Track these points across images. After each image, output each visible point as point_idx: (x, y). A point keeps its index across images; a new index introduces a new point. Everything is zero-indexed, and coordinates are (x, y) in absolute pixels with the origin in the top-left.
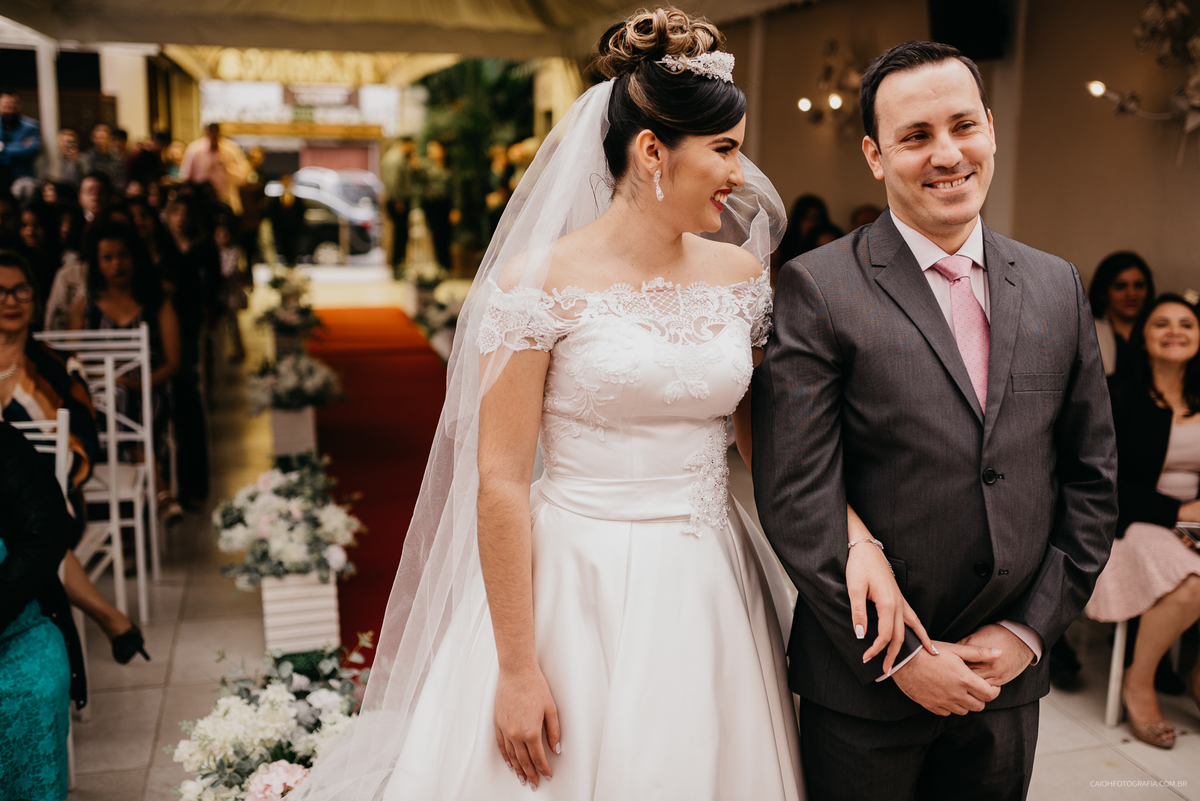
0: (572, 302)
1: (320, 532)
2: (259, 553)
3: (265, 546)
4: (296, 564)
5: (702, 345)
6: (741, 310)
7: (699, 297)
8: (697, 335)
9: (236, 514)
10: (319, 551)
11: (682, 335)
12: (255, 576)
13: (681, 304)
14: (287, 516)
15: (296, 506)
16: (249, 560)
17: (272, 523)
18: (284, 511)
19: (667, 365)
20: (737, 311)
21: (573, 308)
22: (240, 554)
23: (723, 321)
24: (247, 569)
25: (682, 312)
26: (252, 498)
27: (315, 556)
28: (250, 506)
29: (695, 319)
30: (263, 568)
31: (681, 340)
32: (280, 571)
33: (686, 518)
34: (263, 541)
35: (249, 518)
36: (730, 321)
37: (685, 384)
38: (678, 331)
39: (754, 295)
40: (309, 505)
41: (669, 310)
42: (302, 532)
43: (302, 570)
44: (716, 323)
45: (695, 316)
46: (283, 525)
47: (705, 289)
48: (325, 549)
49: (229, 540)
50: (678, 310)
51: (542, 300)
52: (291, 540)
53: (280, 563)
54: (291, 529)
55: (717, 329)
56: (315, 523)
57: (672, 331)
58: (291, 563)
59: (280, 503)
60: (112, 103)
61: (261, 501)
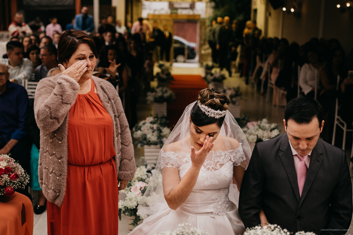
0: (182, 156)
1: (162, 134)
2: (144, 138)
3: (145, 136)
4: (154, 141)
5: (216, 171)
6: (231, 158)
7: (219, 155)
8: (215, 167)
9: (139, 128)
10: (161, 139)
11: (211, 168)
12: (143, 144)
13: (213, 157)
14: (152, 128)
15: (155, 126)
16: (141, 139)
17: (148, 130)
18: (152, 127)
19: (205, 177)
20: (229, 159)
21: (182, 158)
22: (139, 138)
23: (224, 162)
24: (140, 142)
25: (212, 160)
26: (144, 124)
27: (159, 140)
28: (143, 126)
29: (216, 162)
30: (145, 142)
31: (210, 169)
32: (149, 143)
33: (212, 213)
34: (145, 135)
35: (142, 129)
36: (226, 163)
37: (210, 181)
38: (209, 167)
39: (236, 153)
40: (159, 126)
41: (209, 159)
42: (156, 133)
43: (155, 144)
44: (222, 163)
45: (216, 161)
46: (151, 131)
47: (221, 152)
48: (162, 138)
49: (137, 134)
50: (212, 159)
51: (174, 154)
52: (153, 135)
53: (149, 141)
54: (153, 132)
55: (222, 165)
56: (160, 131)
57: (208, 166)
58: (152, 141)
59: (151, 125)
60: (115, 9)
61: (146, 125)
